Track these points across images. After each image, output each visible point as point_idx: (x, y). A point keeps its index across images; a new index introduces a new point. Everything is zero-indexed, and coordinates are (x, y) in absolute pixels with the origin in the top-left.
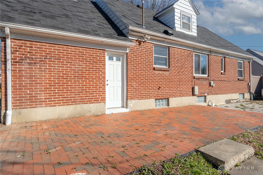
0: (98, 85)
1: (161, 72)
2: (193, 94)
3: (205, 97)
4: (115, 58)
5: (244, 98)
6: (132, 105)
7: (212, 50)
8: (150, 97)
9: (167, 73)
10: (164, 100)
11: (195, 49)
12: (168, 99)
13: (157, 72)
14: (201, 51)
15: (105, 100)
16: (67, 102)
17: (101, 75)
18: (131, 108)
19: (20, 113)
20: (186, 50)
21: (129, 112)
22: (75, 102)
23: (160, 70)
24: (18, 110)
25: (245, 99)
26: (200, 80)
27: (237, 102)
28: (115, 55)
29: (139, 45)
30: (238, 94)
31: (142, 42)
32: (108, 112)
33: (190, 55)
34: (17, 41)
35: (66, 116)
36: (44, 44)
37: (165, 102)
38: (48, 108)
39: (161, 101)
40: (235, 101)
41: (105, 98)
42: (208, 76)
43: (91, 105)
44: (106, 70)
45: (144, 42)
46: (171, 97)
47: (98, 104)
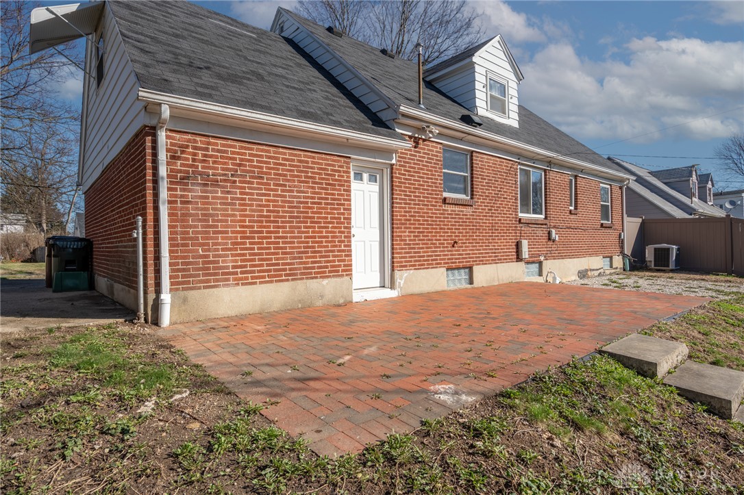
0: (337, 237)
1: (457, 208)
2: (519, 258)
3: (540, 263)
4: (366, 176)
5: (611, 267)
6: (402, 282)
7: (553, 161)
8: (437, 264)
9: (468, 210)
10: (462, 271)
11: (521, 158)
12: (471, 268)
13: (449, 208)
14: (532, 161)
15: (351, 270)
16: (277, 275)
17: (343, 214)
18: (401, 288)
19: (185, 300)
20: (504, 159)
21: (398, 298)
22: (292, 276)
23: (455, 204)
24: (182, 293)
25: (614, 269)
26: (530, 225)
27: (599, 275)
28: (367, 169)
29: (415, 147)
30: (602, 257)
31: (421, 142)
32: (357, 297)
33: (512, 171)
34: (178, 136)
35: (276, 307)
36: (229, 142)
37: (463, 275)
38: (241, 289)
39: (456, 272)
40: (596, 273)
41: (351, 265)
42: (546, 218)
43: (325, 282)
44: (353, 202)
45: (424, 140)
46: (477, 265)
47: (338, 280)
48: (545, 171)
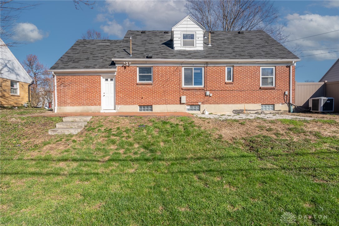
0: (96, 96)
3: (199, 105)
4: (109, 80)
5: (274, 110)
6: (118, 109)
7: (208, 62)
8: (134, 104)
9: (150, 87)
10: (148, 107)
12: (152, 106)
13: (140, 86)
14: (192, 64)
15: (101, 104)
16: (80, 104)
17: (98, 90)
18: (118, 110)
19: (60, 108)
21: (116, 112)
22: (83, 105)
23: (143, 85)
24: (60, 107)
25: (276, 111)
26: (191, 90)
27: (256, 113)
28: (109, 77)
29: (125, 69)
30: (260, 104)
31: (127, 67)
32: (101, 111)
33: (177, 70)
34: (59, 77)
35: (79, 111)
36: (69, 76)
38: (71, 107)
39: (146, 107)
41: (101, 103)
42: (204, 87)
43: (92, 107)
44: (101, 87)
45: (128, 66)
46: (154, 105)
47: (96, 106)
48: (204, 67)
